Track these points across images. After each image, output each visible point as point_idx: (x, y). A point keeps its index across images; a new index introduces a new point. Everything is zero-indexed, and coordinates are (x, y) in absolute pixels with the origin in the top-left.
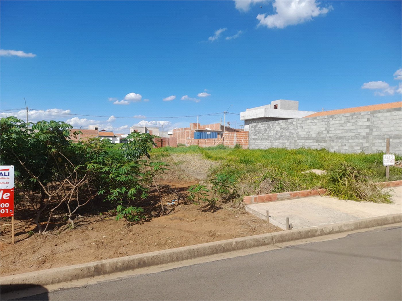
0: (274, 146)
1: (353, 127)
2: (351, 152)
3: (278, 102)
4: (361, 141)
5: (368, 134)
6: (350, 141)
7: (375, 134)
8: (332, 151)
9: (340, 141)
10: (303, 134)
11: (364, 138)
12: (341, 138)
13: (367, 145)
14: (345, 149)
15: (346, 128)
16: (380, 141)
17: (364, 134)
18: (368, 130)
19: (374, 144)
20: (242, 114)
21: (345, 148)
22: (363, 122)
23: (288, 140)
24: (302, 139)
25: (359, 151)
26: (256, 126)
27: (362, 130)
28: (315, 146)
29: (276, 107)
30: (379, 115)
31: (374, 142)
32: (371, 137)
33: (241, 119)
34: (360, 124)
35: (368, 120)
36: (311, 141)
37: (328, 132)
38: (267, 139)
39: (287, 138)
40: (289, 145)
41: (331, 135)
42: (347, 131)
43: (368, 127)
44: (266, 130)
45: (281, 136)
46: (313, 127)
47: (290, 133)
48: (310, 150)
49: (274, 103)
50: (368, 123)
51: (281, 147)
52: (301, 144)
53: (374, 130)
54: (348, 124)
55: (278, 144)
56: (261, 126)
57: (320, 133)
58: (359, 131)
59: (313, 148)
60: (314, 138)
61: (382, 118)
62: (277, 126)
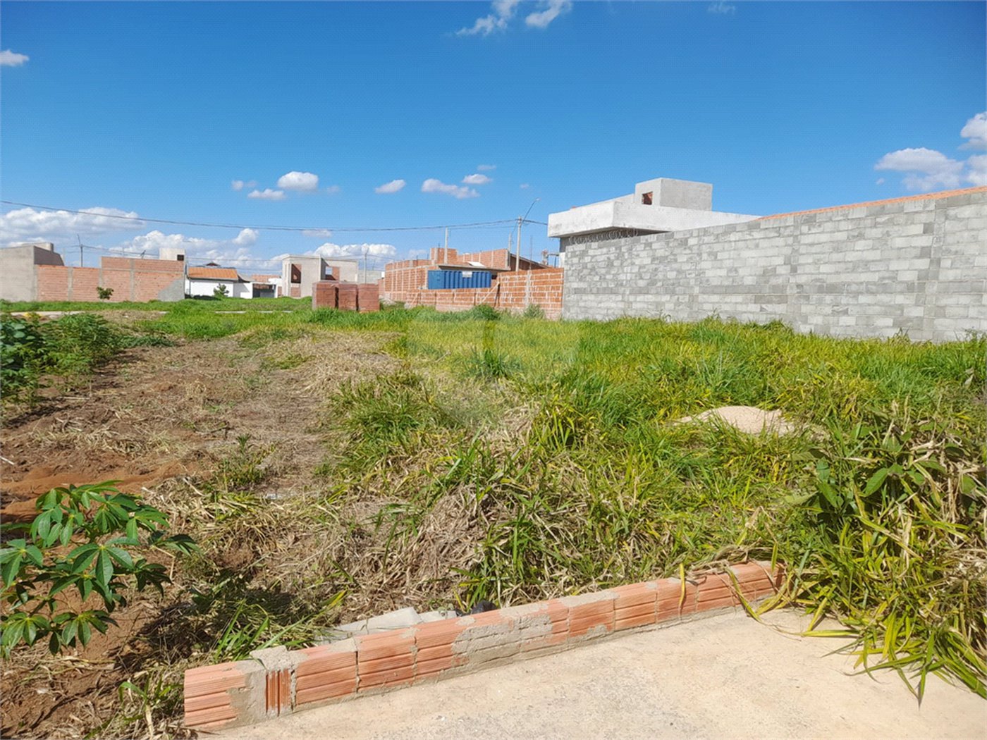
0: (631, 313)
1: (875, 255)
2: (864, 335)
3: (653, 186)
4: (900, 299)
5: (924, 277)
6: (863, 299)
7: (948, 274)
8: (804, 329)
9: (828, 298)
10: (715, 275)
11: (910, 288)
12: (832, 289)
13: (918, 312)
14: (846, 326)
15: (851, 256)
16: (964, 300)
17: (910, 276)
18: (923, 264)
19: (941, 312)
20: (553, 219)
21: (844, 320)
22: (910, 236)
23: (673, 293)
24: (714, 290)
25: (892, 333)
26: (584, 253)
27: (904, 265)
28: (750, 312)
29: (647, 200)
30: (967, 211)
31: (943, 302)
32: (932, 288)
33: (551, 232)
34: (899, 242)
35: (928, 229)
36: (739, 298)
37: (794, 270)
38: (612, 292)
39: (670, 289)
40: (675, 311)
41: (802, 279)
42: (855, 267)
43: (924, 252)
44: (610, 264)
45: (652, 283)
46: (746, 254)
47: (679, 272)
48: (734, 325)
49: (642, 188)
50: (925, 241)
51: (651, 314)
52: (709, 305)
53: (946, 263)
54: (860, 244)
55: (642, 306)
56: (598, 252)
57: (768, 273)
58: (894, 266)
59: (745, 319)
60: (748, 290)
61: (975, 223)
62: (641, 253)
